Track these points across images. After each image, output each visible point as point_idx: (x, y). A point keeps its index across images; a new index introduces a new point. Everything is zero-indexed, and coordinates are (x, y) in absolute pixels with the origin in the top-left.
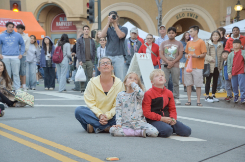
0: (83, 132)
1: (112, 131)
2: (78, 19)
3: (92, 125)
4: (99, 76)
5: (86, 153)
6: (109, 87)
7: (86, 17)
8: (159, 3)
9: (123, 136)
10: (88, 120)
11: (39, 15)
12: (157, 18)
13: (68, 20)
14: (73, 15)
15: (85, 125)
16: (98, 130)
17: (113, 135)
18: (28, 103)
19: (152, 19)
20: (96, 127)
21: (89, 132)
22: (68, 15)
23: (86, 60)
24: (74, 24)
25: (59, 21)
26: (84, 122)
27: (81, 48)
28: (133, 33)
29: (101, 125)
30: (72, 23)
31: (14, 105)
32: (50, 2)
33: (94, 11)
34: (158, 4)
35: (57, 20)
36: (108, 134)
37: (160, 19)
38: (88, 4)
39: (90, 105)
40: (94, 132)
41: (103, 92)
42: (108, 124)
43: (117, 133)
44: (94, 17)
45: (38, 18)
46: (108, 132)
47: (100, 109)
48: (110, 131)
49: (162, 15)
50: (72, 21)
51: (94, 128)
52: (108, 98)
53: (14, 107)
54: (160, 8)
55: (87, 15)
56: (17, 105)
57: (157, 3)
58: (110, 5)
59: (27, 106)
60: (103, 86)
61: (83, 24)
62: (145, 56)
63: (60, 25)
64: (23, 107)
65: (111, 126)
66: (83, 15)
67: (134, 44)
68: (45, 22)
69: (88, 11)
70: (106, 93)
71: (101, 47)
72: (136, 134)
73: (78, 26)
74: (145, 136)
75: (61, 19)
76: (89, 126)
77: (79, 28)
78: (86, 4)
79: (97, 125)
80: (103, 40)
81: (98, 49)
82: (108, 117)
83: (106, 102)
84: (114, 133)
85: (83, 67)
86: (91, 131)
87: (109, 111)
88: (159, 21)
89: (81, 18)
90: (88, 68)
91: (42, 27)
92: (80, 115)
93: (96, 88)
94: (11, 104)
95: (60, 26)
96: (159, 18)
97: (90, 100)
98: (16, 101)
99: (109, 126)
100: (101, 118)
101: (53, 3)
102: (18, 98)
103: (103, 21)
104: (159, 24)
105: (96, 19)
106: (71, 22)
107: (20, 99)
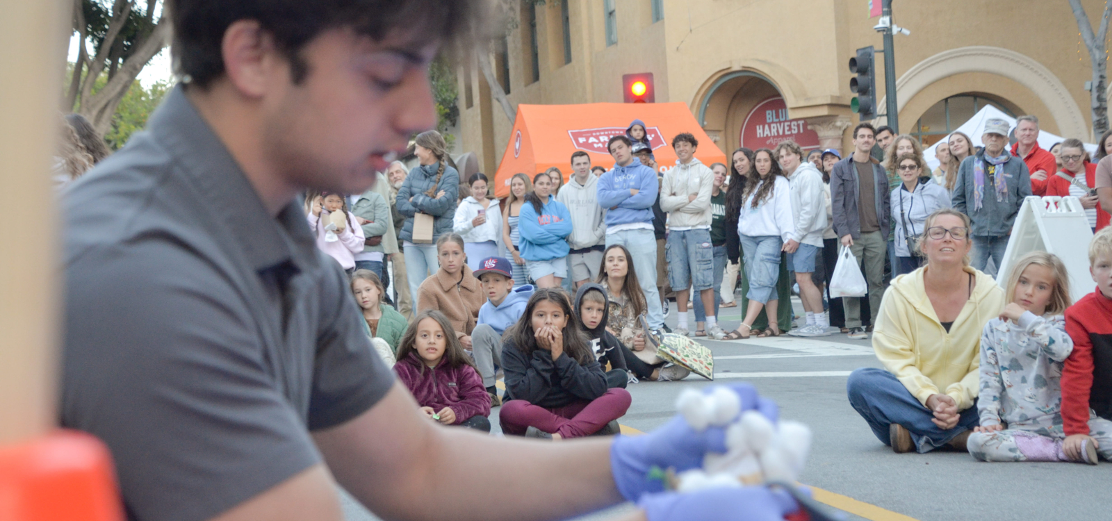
0: (877, 450)
1: (977, 445)
2: (824, 112)
3: (906, 425)
4: (920, 271)
5: (901, 512)
6: (957, 306)
7: (848, 102)
8: (1093, 37)
9: (1017, 460)
10: (890, 410)
11: (706, 108)
12: (1088, 86)
13: (792, 115)
14: (808, 99)
15: (881, 426)
16: (927, 442)
17: (981, 457)
18: (696, 366)
19: (1070, 90)
20: (920, 433)
21: (898, 451)
22: (790, 102)
23: (862, 232)
24: (809, 127)
25: (763, 122)
26: (880, 418)
27: (845, 192)
28: (991, 135)
29: (937, 428)
30: (805, 125)
31: (654, 374)
32: (736, 67)
33: (873, 80)
34: (1089, 42)
35: (759, 118)
36: (963, 455)
37: (1101, 87)
38: (853, 62)
39: (894, 365)
40: (913, 449)
41: (938, 322)
42: (960, 423)
43: (994, 450)
44: (874, 101)
45: (703, 121)
46: (961, 449)
47: (929, 376)
48: (969, 446)
49: (1106, 74)
50: (804, 119)
51: (914, 438)
52: (954, 341)
53: (655, 380)
54: (1097, 54)
55: (850, 95)
56: (662, 373)
57: (1087, 36)
58: (924, 57)
59: (692, 376)
60: (934, 304)
61: (838, 124)
62: (1062, 204)
63: (767, 132)
64: (679, 380)
65: (971, 429)
66: (838, 98)
67: (998, 171)
68: (722, 128)
69: (854, 82)
70: (947, 326)
71: (904, 188)
72: (1061, 456)
73: (823, 132)
74: (1094, 458)
75: (770, 115)
76: (896, 429)
77: (827, 138)
78: (848, 61)
79: (922, 426)
80: (911, 167)
81: (895, 194)
82: (958, 402)
83: (948, 356)
84: (984, 450)
85: (854, 253)
86: (905, 445)
87: (960, 380)
88: (1095, 94)
89: (830, 105)
90: (868, 254)
91: (715, 142)
92: (865, 395)
93: (911, 311)
94: (645, 373)
95: (767, 137)
96: (1096, 83)
97: (898, 347)
98: (660, 364)
99: (963, 429)
100: (938, 409)
101: (745, 70)
102: (668, 350)
103: (904, 108)
104: (1096, 104)
105: (881, 107)
106: (801, 123)
107: (674, 355)
